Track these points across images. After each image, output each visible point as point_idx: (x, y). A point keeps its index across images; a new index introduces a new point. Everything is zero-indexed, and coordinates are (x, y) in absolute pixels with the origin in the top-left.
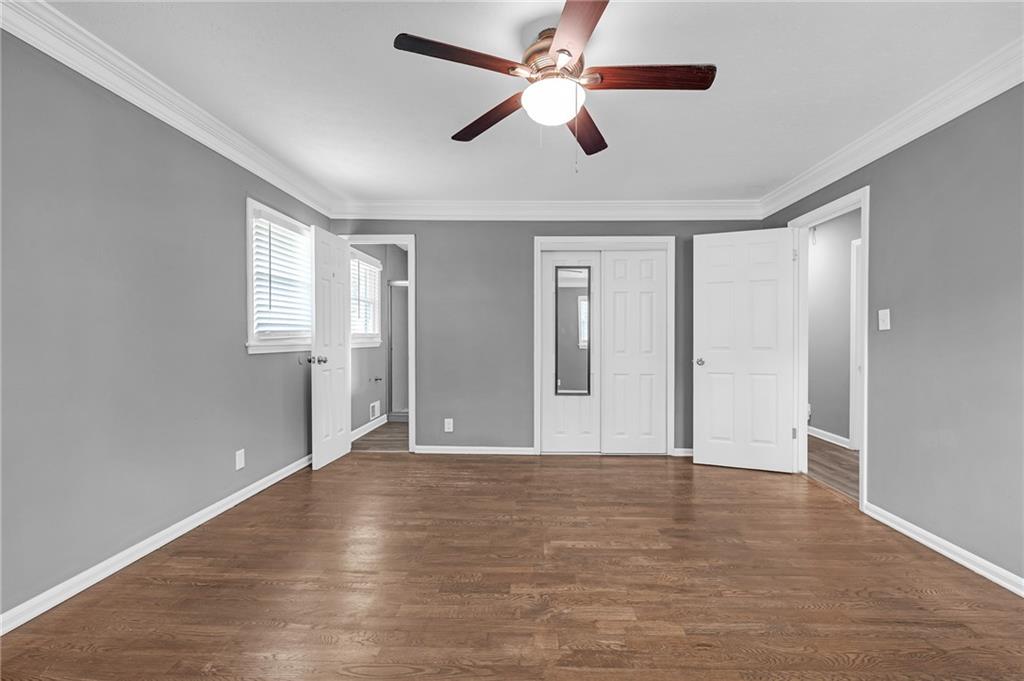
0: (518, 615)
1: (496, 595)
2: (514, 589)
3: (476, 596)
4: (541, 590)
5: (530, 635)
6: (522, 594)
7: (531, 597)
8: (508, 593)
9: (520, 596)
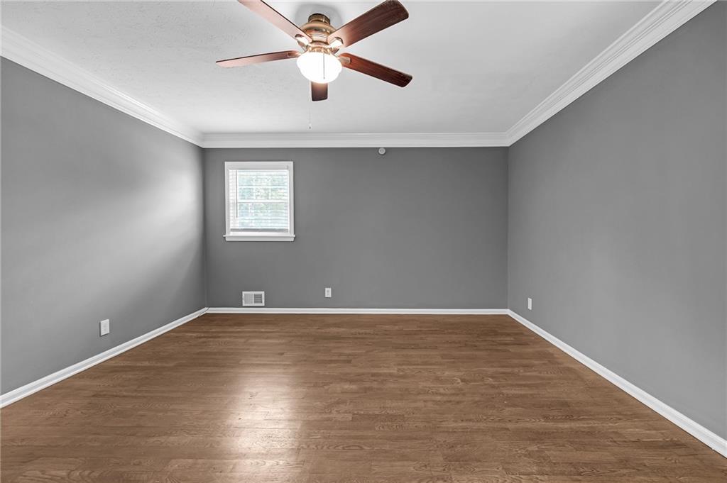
0: (349, 401)
1: (362, 413)
2: (350, 417)
3: (377, 413)
4: (331, 416)
5: (342, 393)
6: (344, 413)
7: (338, 412)
8: (354, 414)
9: (346, 412)
